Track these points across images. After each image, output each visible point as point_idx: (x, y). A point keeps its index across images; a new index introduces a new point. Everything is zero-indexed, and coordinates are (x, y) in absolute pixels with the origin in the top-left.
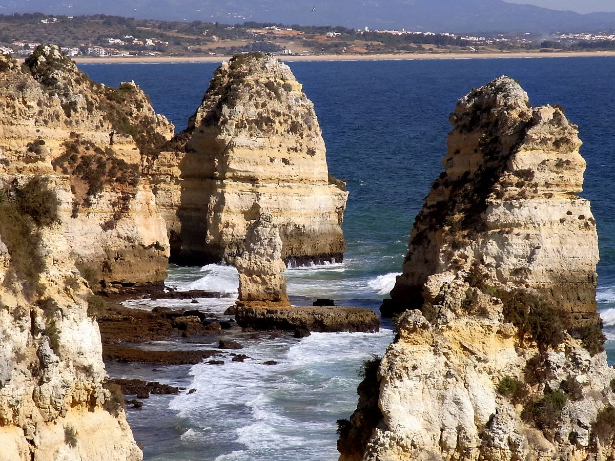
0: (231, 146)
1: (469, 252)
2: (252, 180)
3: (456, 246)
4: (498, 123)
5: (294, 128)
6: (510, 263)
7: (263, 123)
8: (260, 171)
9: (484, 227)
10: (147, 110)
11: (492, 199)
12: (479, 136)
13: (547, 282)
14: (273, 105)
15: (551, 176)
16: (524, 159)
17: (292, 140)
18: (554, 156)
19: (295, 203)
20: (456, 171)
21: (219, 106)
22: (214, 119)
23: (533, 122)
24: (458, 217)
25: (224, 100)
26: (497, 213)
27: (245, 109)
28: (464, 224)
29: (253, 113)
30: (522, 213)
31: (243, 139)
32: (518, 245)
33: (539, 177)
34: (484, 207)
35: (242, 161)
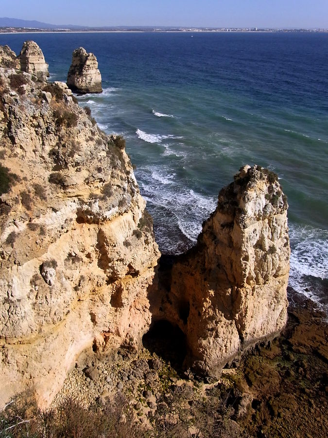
0: (29, 58)
1: (80, 79)
2: (33, 64)
3: (78, 78)
4: (82, 56)
5: (39, 54)
6: (88, 81)
7: (33, 54)
8: (34, 62)
9: (83, 75)
10: (10, 50)
11: (83, 70)
12: (78, 58)
13: (94, 84)
14: (35, 50)
15: (93, 66)
16: (88, 63)
17: (39, 56)
18: (93, 62)
19: (41, 68)
20: (75, 64)
21: (25, 50)
22: (25, 53)
23: (88, 56)
24: (77, 73)
25: (26, 49)
26: (85, 72)
27: (30, 51)
28: (79, 74)
29: (32, 52)
30: (89, 72)
31: (30, 56)
32: (89, 78)
33: (91, 66)
34: (82, 71)
35: (31, 60)
